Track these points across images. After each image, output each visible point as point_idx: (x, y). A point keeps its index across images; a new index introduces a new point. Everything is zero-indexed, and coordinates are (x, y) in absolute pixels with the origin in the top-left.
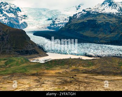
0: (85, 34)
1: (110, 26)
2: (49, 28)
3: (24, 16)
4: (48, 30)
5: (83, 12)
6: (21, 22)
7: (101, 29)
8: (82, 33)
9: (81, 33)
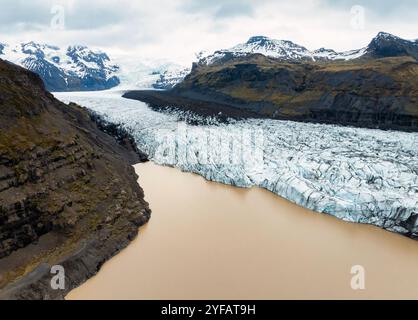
0: (235, 94)
1: (291, 75)
2: (155, 86)
3: (115, 67)
4: (153, 89)
5: (217, 55)
6: (108, 77)
7: (271, 83)
8: (228, 93)
9: (225, 91)
